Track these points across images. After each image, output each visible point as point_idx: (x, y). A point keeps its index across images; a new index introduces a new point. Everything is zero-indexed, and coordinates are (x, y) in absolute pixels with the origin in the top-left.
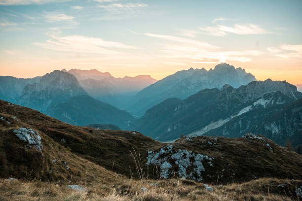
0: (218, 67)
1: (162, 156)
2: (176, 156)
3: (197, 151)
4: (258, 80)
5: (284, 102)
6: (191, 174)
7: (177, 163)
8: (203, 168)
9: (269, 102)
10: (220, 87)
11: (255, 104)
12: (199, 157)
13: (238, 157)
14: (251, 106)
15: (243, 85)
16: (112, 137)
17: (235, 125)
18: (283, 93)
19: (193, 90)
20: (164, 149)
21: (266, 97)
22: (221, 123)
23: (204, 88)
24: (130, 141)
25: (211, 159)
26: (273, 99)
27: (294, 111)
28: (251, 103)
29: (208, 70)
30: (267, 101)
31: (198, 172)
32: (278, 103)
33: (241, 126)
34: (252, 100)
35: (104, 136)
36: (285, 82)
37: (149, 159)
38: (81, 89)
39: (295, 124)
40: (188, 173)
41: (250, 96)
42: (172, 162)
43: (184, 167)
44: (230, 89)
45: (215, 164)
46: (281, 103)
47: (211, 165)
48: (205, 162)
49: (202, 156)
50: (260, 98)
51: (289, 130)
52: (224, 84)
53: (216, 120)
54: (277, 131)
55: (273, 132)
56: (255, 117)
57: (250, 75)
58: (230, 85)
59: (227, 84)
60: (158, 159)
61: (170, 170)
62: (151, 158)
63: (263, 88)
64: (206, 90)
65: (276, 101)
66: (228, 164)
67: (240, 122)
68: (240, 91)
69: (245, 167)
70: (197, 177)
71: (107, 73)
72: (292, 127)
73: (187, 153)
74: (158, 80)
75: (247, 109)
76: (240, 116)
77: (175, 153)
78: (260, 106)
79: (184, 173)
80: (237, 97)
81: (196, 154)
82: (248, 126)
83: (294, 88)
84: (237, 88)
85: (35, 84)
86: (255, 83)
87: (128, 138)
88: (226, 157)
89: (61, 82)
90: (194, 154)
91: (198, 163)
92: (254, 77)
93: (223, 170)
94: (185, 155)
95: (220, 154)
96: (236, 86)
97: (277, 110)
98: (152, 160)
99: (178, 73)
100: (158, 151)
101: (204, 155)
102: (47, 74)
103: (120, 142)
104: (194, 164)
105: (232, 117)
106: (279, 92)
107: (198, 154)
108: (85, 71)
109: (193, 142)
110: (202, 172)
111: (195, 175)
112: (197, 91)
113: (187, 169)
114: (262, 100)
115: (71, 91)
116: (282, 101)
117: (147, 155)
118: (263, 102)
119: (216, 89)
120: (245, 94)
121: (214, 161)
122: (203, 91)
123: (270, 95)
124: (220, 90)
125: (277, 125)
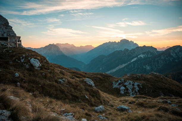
0: (122, 41)
1: (120, 84)
2: (126, 84)
3: (134, 81)
4: (139, 46)
5: (151, 56)
6: (134, 92)
7: (127, 87)
8: (138, 89)
9: (145, 55)
10: (123, 49)
11: (139, 57)
12: (136, 84)
13: (152, 83)
14: (137, 58)
15: (133, 48)
16: (96, 76)
17: (130, 66)
18: (151, 52)
19: (111, 51)
20: (120, 81)
21: (143, 54)
22: (124, 65)
23: (115, 50)
24: (103, 77)
25: (141, 84)
26: (146, 54)
27: (156, 59)
28: (137, 56)
29: (117, 42)
30: (144, 55)
31: (137, 91)
32: (149, 56)
33: (133, 67)
34: (137, 55)
35: (92, 75)
36: (151, 46)
37: (114, 86)
38: (61, 52)
39: (157, 65)
40: (132, 91)
41: (136, 53)
42: (125, 86)
43: (130, 88)
44: (127, 50)
45: (143, 87)
46: (150, 56)
47: (141, 87)
48: (138, 86)
49: (137, 83)
50: (141, 54)
51: (154, 68)
52: (124, 48)
53: (121, 64)
54: (149, 68)
55: (147, 69)
56: (139, 63)
57: (136, 44)
58: (128, 48)
59: (126, 48)
60: (118, 85)
61: (125, 90)
62: (115, 85)
63: (142, 50)
64: (117, 51)
65: (148, 55)
66: (148, 86)
67: (132, 65)
68: (132, 51)
69: (156, 88)
70: (136, 93)
71: (73, 45)
72: (156, 66)
73: (131, 82)
74: (95, 47)
75: (135, 59)
76: (132, 62)
77: (125, 82)
78: (141, 57)
79: (131, 91)
80: (130, 54)
81: (135, 82)
82: (136, 67)
83: (156, 49)
84: (130, 50)
85: (41, 50)
86: (138, 48)
87: (102, 76)
88: (147, 83)
89: (52, 49)
90: (134, 83)
91: (136, 86)
92: (138, 45)
93: (147, 89)
94: (130, 83)
95: (144, 82)
96: (130, 49)
97: (148, 59)
98: (115, 86)
99: (104, 44)
100: (117, 81)
101: (138, 83)
102: (46, 46)
103: (100, 78)
104: (134, 87)
105: (129, 63)
106: (149, 51)
107: (136, 83)
108: (63, 44)
109: (131, 77)
110: (138, 90)
111: (135, 92)
112: (113, 52)
113: (132, 89)
114: (142, 55)
115: (57, 53)
116: (151, 55)
117: (112, 83)
118: (142, 56)
119: (121, 51)
120: (134, 52)
121: (142, 85)
122: (115, 51)
123: (145, 53)
124: (123, 51)
125: (149, 65)
